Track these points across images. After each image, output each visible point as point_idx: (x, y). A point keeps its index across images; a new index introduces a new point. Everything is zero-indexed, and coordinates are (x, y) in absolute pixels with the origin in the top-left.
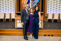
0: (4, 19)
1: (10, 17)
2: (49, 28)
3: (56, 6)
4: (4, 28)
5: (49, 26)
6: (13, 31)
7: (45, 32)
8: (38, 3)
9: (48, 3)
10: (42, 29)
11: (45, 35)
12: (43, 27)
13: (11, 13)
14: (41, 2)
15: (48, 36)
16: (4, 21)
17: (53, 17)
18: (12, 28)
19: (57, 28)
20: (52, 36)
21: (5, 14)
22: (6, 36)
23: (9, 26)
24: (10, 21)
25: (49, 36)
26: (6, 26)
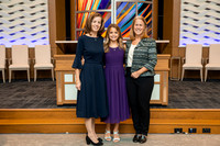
1: (32, 63)
2: (192, 104)
4: (11, 106)
5: (189, 94)
6: (51, 116)
7: (176, 118)
8: (144, 5)
9: (183, 5)
10: (165, 106)
11: (176, 131)
12: (169, 100)
13: (32, 45)
14: (154, 2)
15: (190, 132)
17: (205, 61)
18: (45, 105)
20: (207, 131)
22: (23, 135)
23: (31, 98)
24: (32, 79)
25: (194, 131)
26: (18, 96)
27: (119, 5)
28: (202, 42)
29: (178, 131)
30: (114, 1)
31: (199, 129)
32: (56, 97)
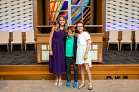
0: (10, 44)
2: (116, 62)
3: (126, 14)
6: (34, 69)
7: (107, 70)
8: (86, 8)
9: (107, 9)
10: (100, 63)
11: (108, 78)
12: (103, 61)
14: (91, 7)
15: (116, 78)
16: (10, 50)
17: (120, 39)
18: (31, 63)
19: (134, 61)
20: (125, 77)
21: (11, 34)
22: (17, 81)
23: (22, 60)
24: (24, 50)
25: (118, 78)
26: (15, 59)
27: (72, 8)
28: (118, 29)
29: (109, 78)
30: (70, 5)
31: (121, 76)
32: (37, 59)
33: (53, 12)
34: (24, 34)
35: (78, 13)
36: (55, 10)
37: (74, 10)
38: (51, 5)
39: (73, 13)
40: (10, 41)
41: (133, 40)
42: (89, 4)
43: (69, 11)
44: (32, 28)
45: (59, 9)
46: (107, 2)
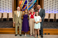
2: (46, 27)
4: (2, 27)
8: (35, 4)
9: (44, 4)
15: (45, 34)
17: (49, 17)
21: (2, 14)
23: (7, 25)
26: (4, 25)
27: (29, 3)
28: (49, 12)
30: (28, 2)
31: (47, 34)
33: (21, 5)
34: (8, 14)
35: (31, 6)
36: (21, 4)
37: (29, 4)
38: (20, 2)
39: (29, 6)
40: (2, 17)
41: (55, 17)
42: (36, 2)
43: (28, 4)
44: (12, 11)
45: (23, 4)
46: (44, 1)
